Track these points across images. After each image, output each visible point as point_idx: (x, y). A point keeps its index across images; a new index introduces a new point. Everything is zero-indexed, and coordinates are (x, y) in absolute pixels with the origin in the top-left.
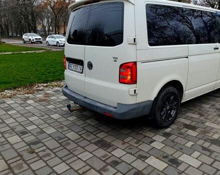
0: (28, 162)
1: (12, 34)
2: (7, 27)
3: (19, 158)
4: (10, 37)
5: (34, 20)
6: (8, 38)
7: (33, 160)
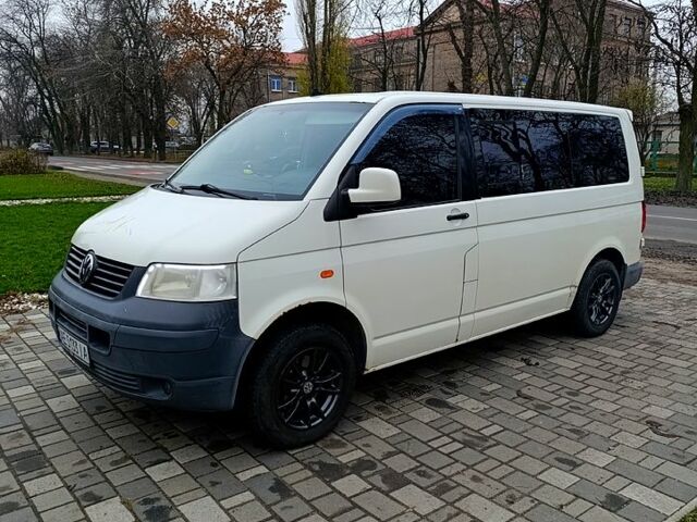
0: (35, 434)
1: (99, 144)
2: (85, 121)
3: (21, 426)
4: (94, 151)
5: (162, 101)
6: (87, 153)
7: (42, 432)
